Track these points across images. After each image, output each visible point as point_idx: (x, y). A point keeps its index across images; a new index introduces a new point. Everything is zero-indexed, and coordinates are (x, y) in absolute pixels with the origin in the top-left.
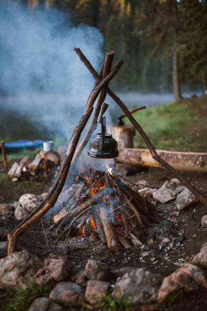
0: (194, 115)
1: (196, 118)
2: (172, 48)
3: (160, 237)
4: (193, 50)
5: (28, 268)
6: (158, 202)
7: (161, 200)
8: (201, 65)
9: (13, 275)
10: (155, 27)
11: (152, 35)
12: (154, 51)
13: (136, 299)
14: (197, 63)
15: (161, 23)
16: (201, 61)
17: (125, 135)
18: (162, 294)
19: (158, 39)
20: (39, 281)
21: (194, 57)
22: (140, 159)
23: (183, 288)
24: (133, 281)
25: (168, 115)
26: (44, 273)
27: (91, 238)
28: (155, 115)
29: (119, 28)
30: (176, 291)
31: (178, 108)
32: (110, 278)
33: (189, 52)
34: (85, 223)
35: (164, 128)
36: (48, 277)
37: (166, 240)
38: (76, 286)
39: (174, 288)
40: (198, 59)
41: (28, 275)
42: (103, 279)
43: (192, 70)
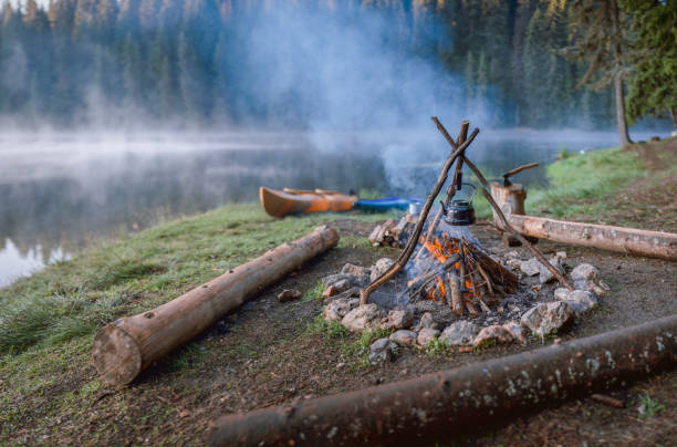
0: (644, 169)
1: (646, 174)
2: (612, 72)
3: (512, 306)
4: (651, 71)
5: (375, 317)
6: (525, 275)
7: (528, 273)
8: (665, 94)
9: (362, 320)
10: (586, 41)
11: (582, 54)
12: (586, 76)
13: (456, 342)
14: (659, 90)
15: (595, 37)
16: (664, 88)
17: (512, 198)
18: (477, 340)
19: (592, 59)
20: (383, 327)
21: (653, 81)
22: (523, 227)
23: (497, 338)
24: (457, 330)
25: (608, 167)
26: (387, 321)
27: (440, 303)
28: (588, 167)
29: (548, 29)
30: (489, 339)
31: (624, 157)
32: (441, 327)
33: (646, 74)
34: (435, 287)
35: (588, 187)
36: (390, 324)
37: (517, 309)
38: (412, 333)
39: (488, 336)
40: (660, 85)
41: (374, 322)
42: (435, 328)
43: (651, 101)
